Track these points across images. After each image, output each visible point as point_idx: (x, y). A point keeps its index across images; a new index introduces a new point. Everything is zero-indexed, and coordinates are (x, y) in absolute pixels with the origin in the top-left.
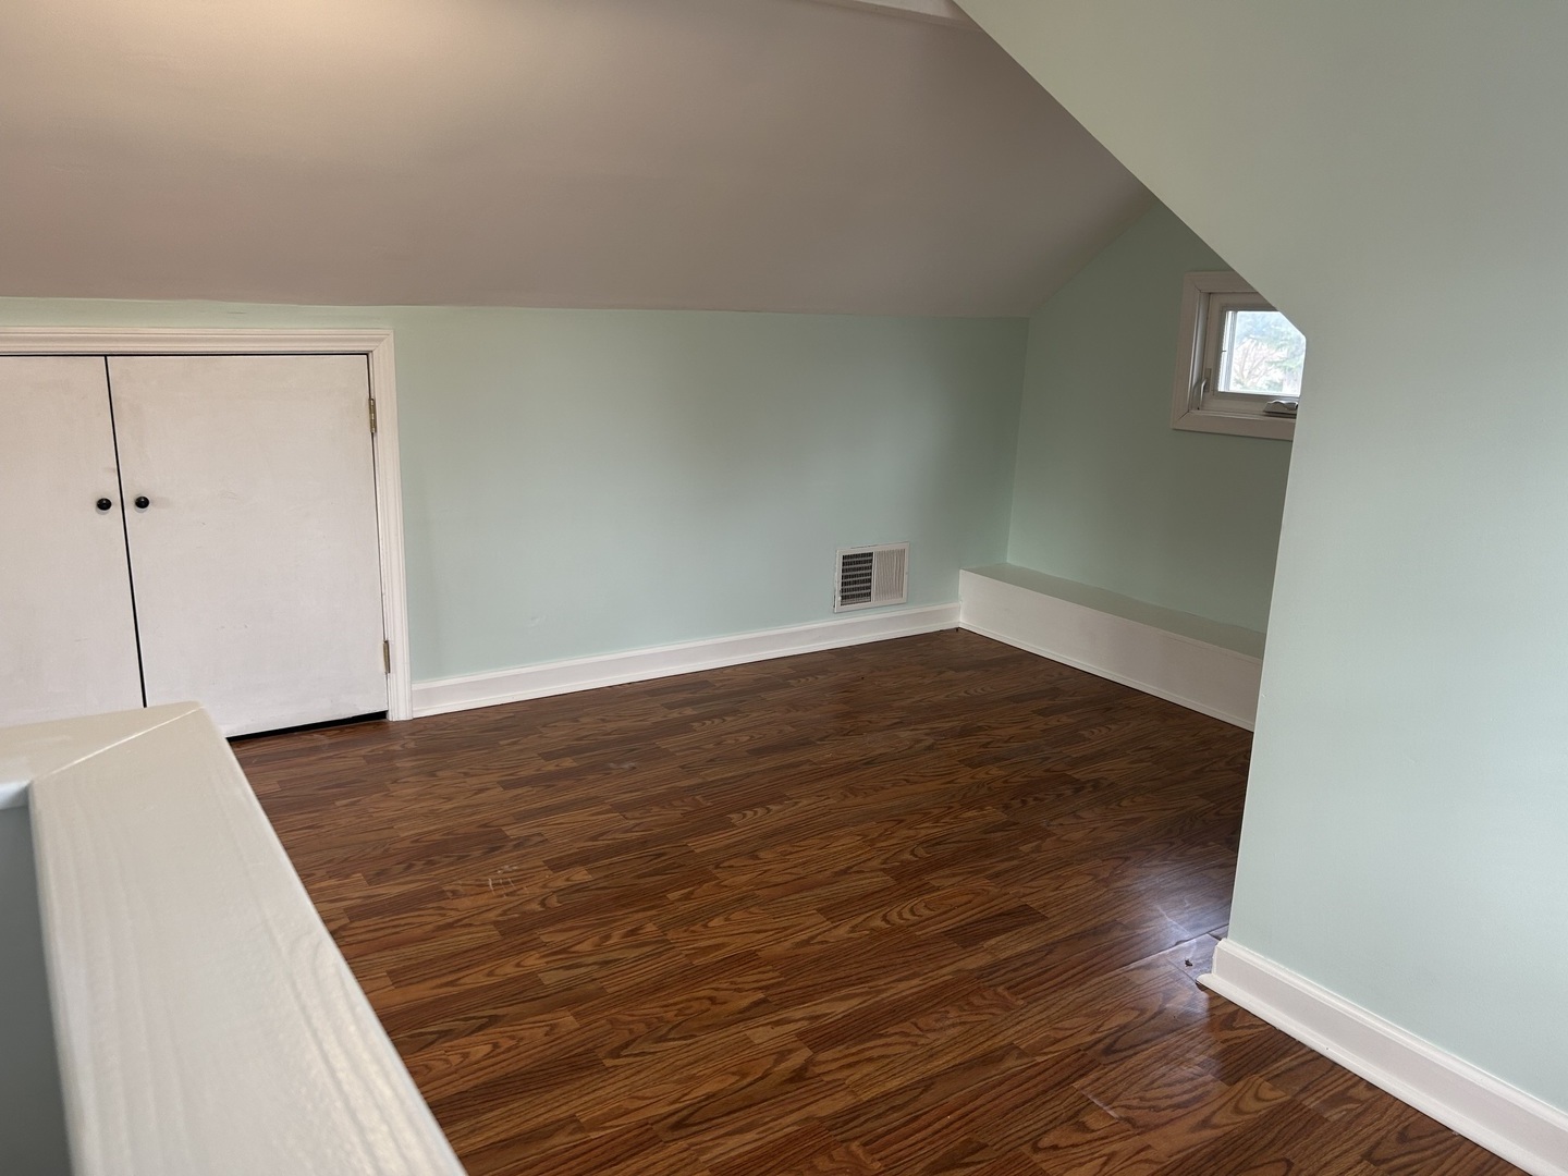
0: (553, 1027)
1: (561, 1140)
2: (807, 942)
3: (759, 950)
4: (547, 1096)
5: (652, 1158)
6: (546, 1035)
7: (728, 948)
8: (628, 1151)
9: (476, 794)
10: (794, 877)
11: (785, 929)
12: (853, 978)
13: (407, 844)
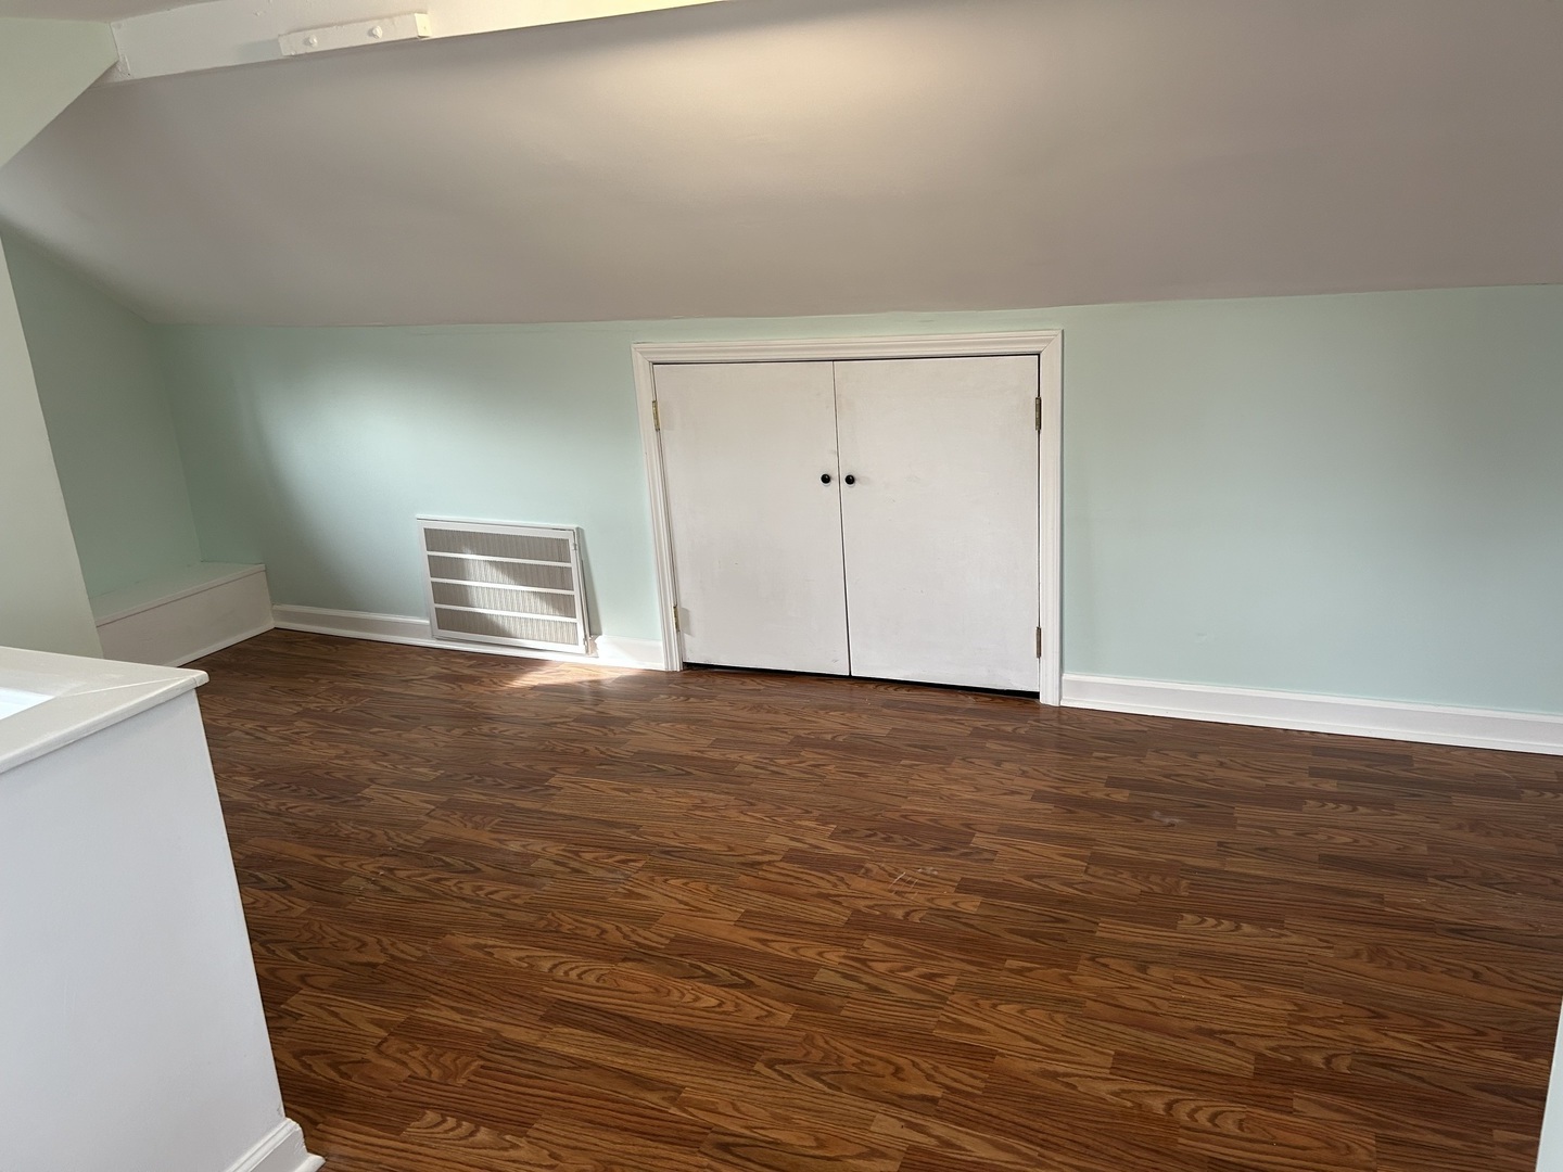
0: (770, 1014)
1: (654, 1098)
2: (1054, 1076)
3: (1002, 1055)
4: (692, 1062)
5: (676, 1155)
6: (757, 1018)
7: (981, 1037)
8: (672, 1137)
9: (1005, 794)
10: (1151, 1008)
11: (1058, 1051)
12: (1041, 1136)
13: (896, 816)
